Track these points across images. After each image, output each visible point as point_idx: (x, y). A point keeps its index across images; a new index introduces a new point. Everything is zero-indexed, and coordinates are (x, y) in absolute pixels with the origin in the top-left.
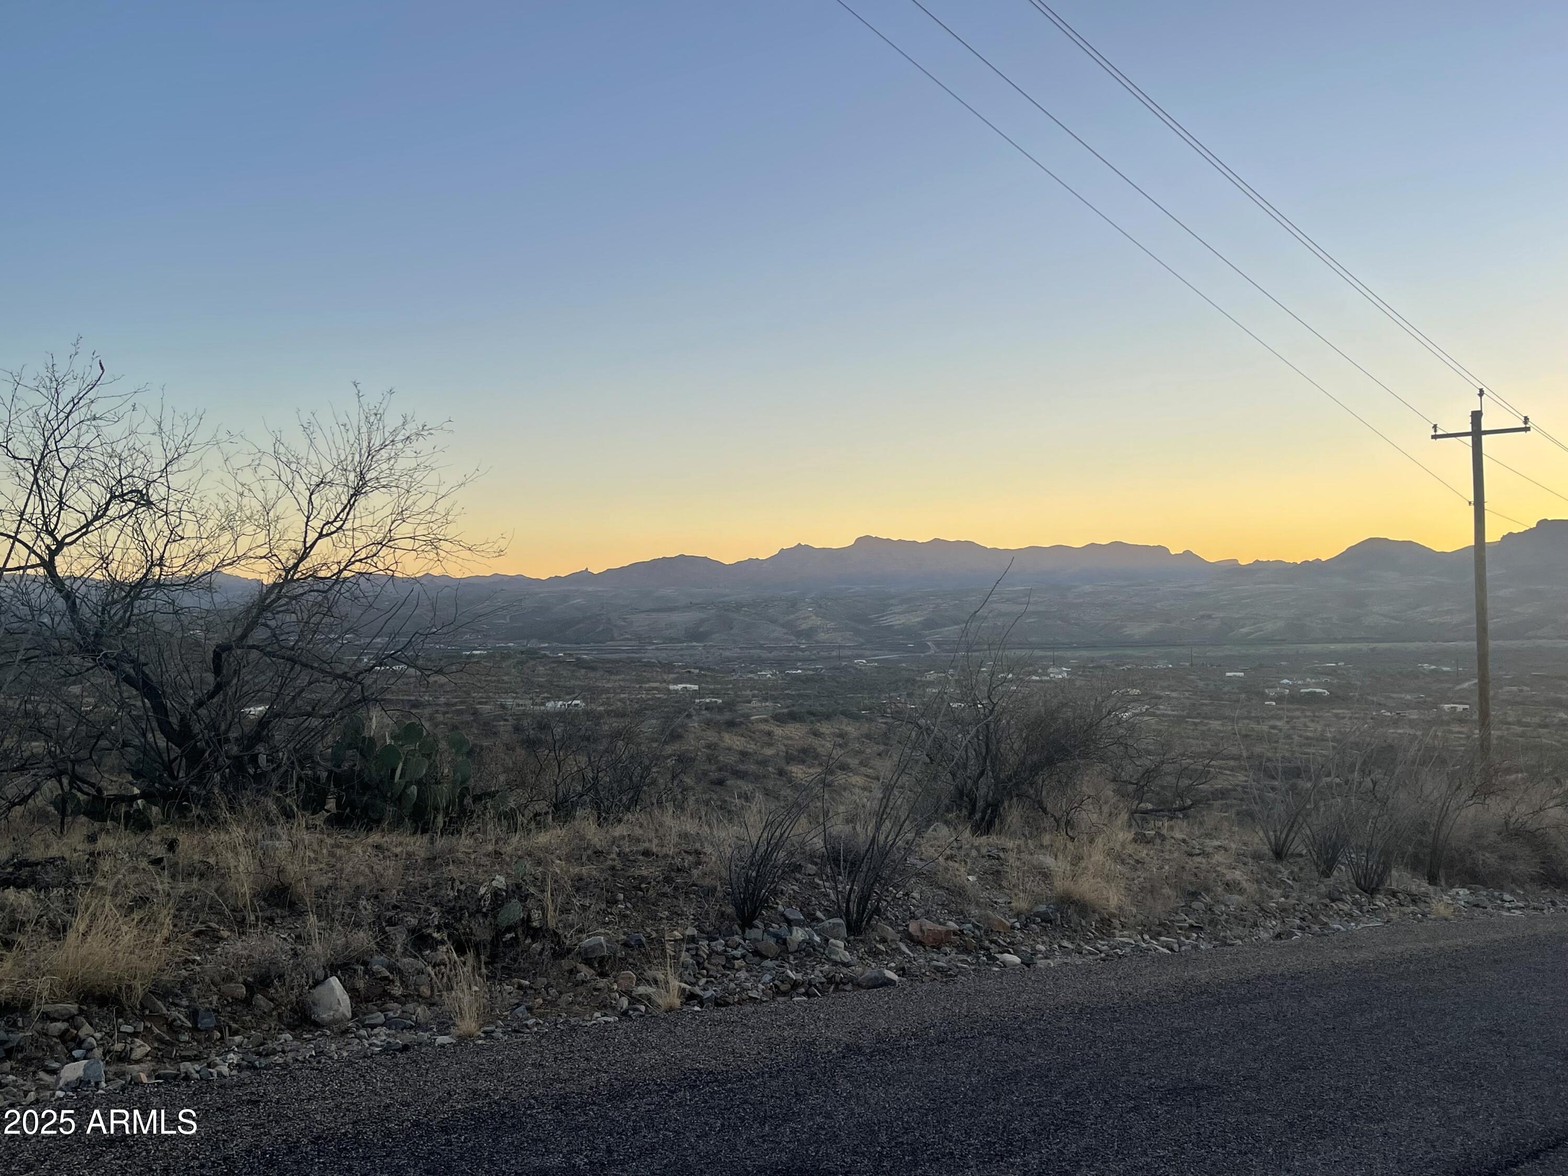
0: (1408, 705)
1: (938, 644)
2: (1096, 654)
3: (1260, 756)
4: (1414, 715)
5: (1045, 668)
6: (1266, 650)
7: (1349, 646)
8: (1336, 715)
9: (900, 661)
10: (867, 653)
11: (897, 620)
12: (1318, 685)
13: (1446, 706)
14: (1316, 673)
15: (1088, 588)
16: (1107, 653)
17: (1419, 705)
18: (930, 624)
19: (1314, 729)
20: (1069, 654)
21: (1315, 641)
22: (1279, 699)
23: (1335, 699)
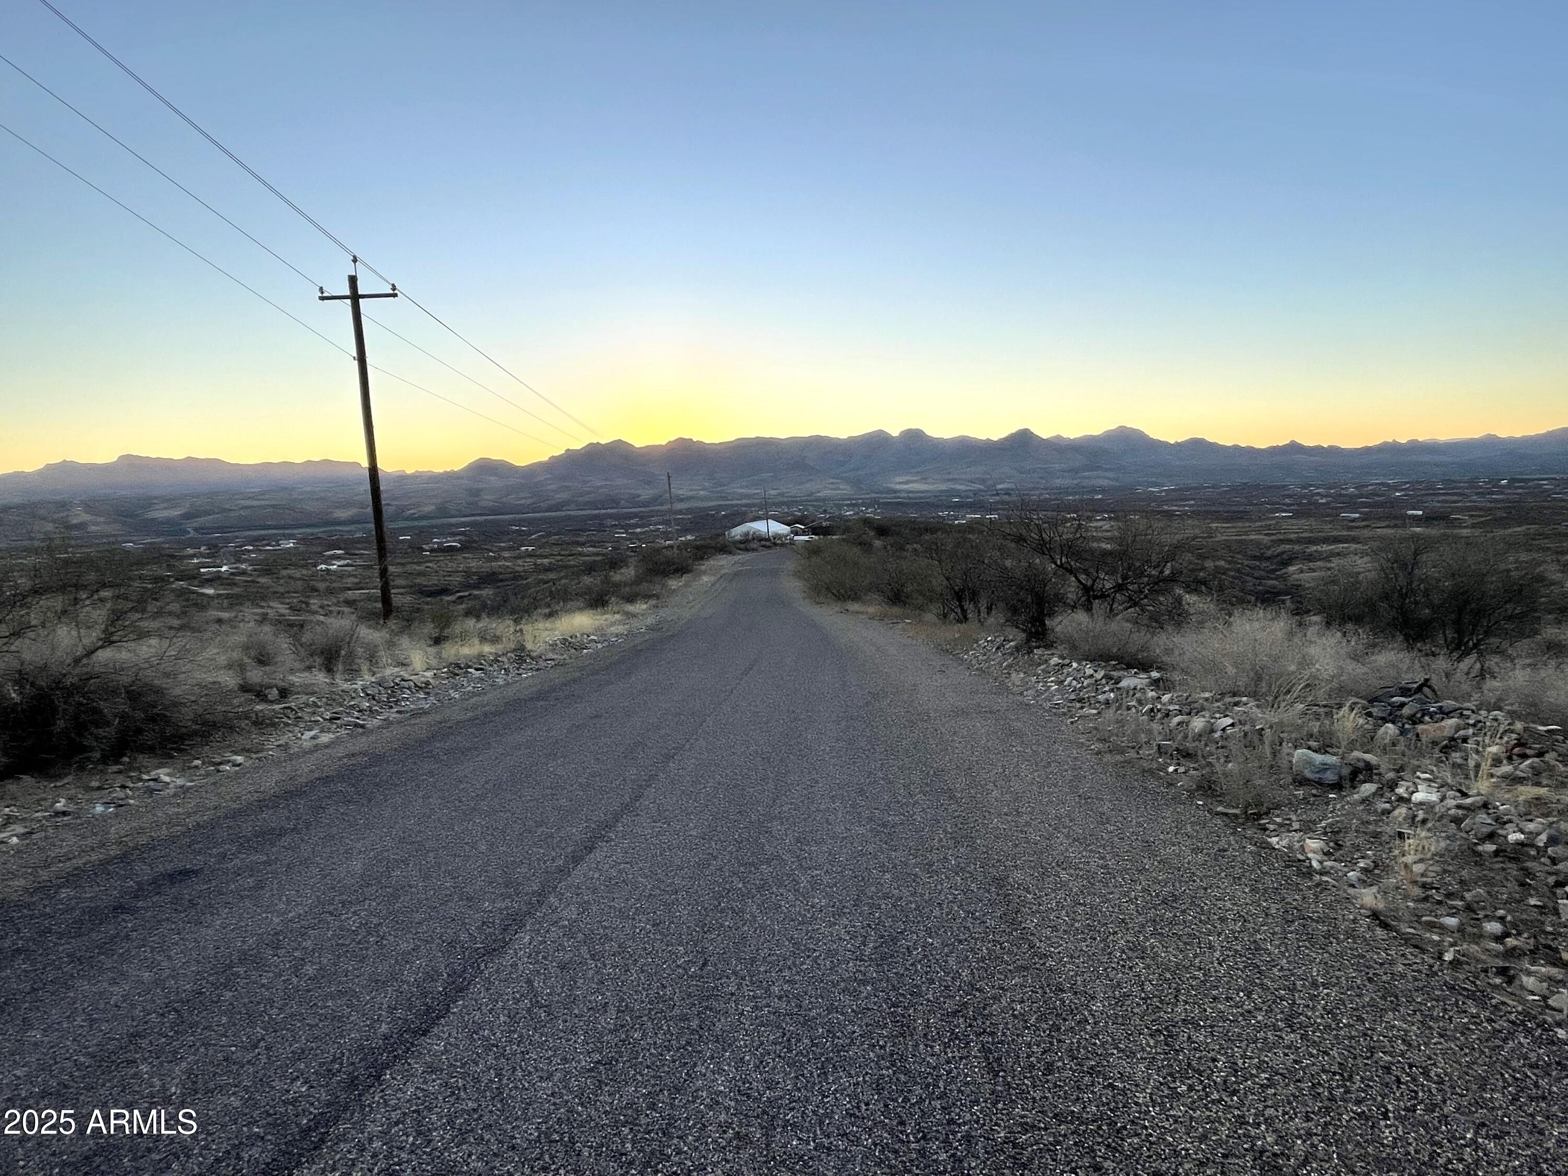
0: (503, 549)
1: (196, 530)
2: (316, 530)
3: (419, 585)
4: (506, 554)
5: (277, 541)
6: (424, 523)
7: (473, 518)
8: (464, 558)
9: (163, 543)
10: (135, 538)
11: (160, 514)
12: (454, 541)
13: (523, 548)
14: (454, 534)
15: (309, 489)
16: (322, 530)
17: (509, 549)
18: (188, 516)
19: (452, 566)
20: (295, 531)
21: (452, 517)
22: (432, 551)
23: (465, 548)
